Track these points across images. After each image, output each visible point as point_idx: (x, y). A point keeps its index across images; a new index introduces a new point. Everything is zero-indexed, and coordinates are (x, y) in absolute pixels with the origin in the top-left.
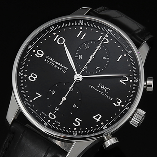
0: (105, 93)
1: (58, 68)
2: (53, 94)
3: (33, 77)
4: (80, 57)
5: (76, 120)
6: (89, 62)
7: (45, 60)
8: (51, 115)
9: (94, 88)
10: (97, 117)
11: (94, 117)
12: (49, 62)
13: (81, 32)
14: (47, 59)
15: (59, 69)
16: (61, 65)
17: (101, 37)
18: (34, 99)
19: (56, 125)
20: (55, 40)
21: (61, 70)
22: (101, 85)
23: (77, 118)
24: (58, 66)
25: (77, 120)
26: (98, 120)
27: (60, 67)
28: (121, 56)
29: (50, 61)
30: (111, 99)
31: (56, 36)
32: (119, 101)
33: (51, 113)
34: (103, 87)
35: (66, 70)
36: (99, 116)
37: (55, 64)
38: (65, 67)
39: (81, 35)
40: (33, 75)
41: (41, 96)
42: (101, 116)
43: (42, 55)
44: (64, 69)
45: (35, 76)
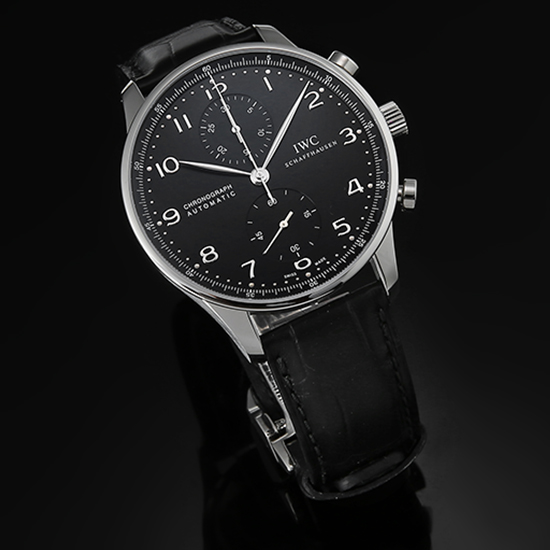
0: (317, 147)
1: (219, 200)
2: (261, 238)
3: (209, 254)
4: (222, 150)
5: (336, 227)
6: (242, 140)
7: (189, 214)
8: (300, 265)
9: (296, 161)
10: (355, 186)
11: (350, 193)
12: (198, 210)
13: (175, 120)
14: (190, 210)
15: (221, 199)
16: (217, 192)
17: (207, 92)
18: (252, 275)
19: (324, 266)
20: (162, 175)
21: (226, 197)
22: (298, 146)
23: (334, 224)
24: (215, 199)
25: (337, 224)
26: (361, 189)
27: (219, 196)
28: (265, 79)
29: (196, 206)
30: (335, 143)
31: (155, 168)
32: (348, 132)
33: (296, 264)
34: (304, 145)
35: (231, 190)
36: (354, 183)
37: (207, 202)
38: (225, 188)
39: (183, 124)
40: (205, 252)
41: (253, 262)
42: (356, 180)
43: (177, 214)
44: (228, 191)
45: (210, 250)
